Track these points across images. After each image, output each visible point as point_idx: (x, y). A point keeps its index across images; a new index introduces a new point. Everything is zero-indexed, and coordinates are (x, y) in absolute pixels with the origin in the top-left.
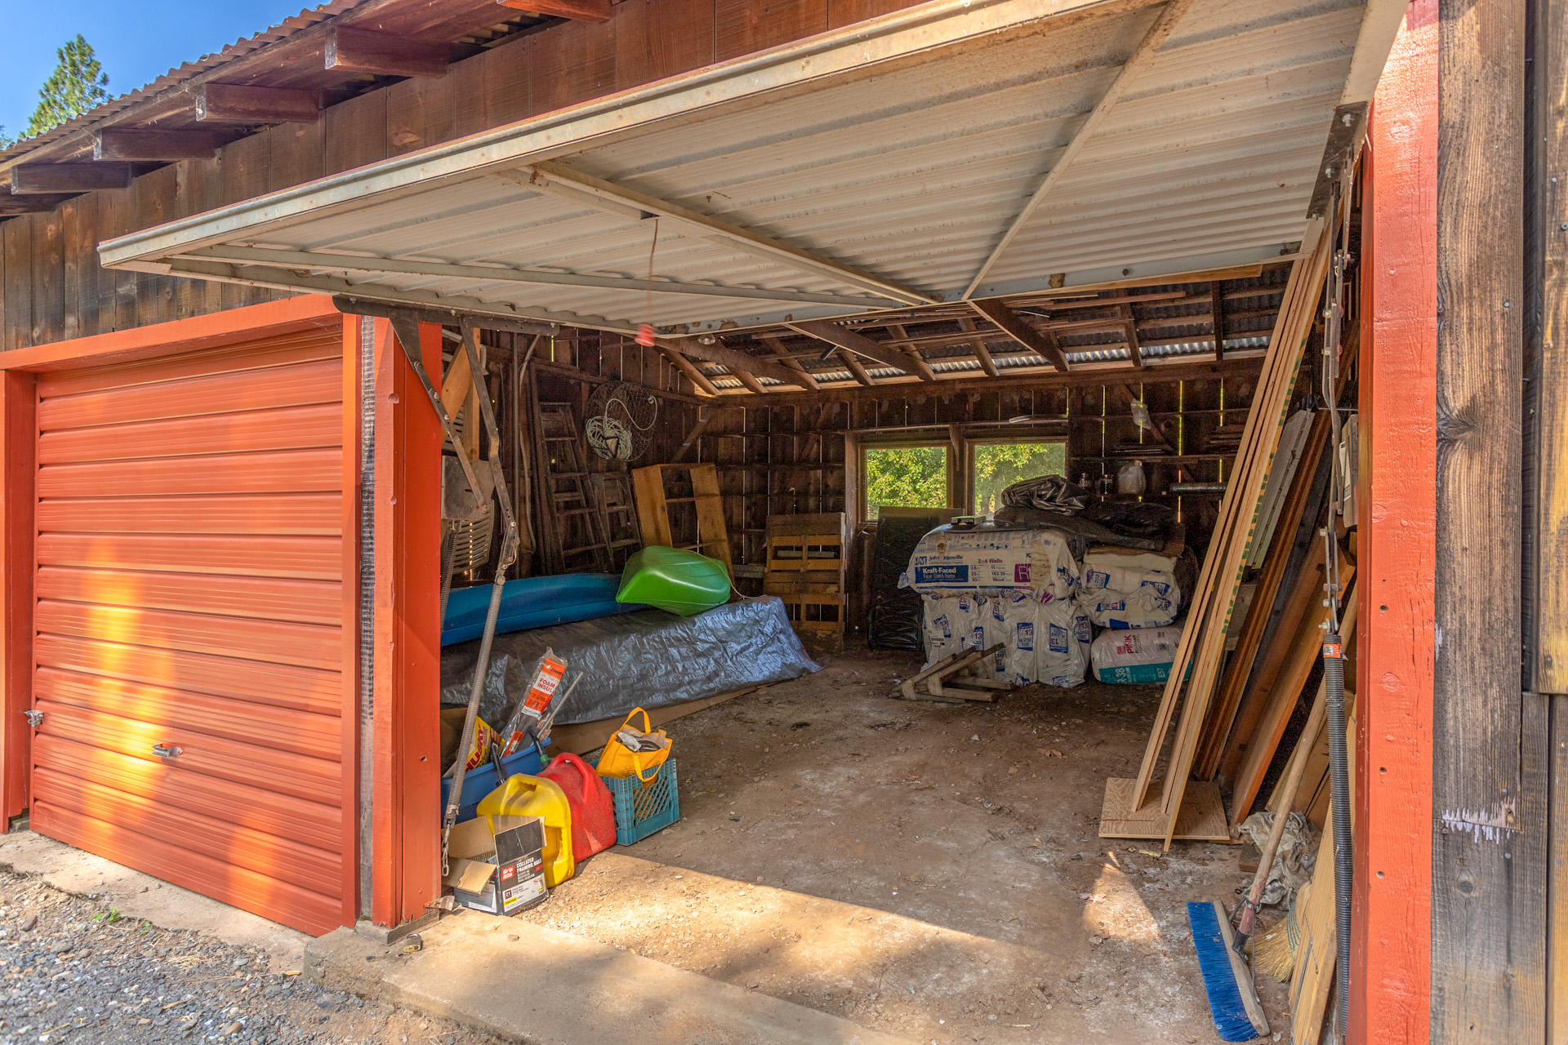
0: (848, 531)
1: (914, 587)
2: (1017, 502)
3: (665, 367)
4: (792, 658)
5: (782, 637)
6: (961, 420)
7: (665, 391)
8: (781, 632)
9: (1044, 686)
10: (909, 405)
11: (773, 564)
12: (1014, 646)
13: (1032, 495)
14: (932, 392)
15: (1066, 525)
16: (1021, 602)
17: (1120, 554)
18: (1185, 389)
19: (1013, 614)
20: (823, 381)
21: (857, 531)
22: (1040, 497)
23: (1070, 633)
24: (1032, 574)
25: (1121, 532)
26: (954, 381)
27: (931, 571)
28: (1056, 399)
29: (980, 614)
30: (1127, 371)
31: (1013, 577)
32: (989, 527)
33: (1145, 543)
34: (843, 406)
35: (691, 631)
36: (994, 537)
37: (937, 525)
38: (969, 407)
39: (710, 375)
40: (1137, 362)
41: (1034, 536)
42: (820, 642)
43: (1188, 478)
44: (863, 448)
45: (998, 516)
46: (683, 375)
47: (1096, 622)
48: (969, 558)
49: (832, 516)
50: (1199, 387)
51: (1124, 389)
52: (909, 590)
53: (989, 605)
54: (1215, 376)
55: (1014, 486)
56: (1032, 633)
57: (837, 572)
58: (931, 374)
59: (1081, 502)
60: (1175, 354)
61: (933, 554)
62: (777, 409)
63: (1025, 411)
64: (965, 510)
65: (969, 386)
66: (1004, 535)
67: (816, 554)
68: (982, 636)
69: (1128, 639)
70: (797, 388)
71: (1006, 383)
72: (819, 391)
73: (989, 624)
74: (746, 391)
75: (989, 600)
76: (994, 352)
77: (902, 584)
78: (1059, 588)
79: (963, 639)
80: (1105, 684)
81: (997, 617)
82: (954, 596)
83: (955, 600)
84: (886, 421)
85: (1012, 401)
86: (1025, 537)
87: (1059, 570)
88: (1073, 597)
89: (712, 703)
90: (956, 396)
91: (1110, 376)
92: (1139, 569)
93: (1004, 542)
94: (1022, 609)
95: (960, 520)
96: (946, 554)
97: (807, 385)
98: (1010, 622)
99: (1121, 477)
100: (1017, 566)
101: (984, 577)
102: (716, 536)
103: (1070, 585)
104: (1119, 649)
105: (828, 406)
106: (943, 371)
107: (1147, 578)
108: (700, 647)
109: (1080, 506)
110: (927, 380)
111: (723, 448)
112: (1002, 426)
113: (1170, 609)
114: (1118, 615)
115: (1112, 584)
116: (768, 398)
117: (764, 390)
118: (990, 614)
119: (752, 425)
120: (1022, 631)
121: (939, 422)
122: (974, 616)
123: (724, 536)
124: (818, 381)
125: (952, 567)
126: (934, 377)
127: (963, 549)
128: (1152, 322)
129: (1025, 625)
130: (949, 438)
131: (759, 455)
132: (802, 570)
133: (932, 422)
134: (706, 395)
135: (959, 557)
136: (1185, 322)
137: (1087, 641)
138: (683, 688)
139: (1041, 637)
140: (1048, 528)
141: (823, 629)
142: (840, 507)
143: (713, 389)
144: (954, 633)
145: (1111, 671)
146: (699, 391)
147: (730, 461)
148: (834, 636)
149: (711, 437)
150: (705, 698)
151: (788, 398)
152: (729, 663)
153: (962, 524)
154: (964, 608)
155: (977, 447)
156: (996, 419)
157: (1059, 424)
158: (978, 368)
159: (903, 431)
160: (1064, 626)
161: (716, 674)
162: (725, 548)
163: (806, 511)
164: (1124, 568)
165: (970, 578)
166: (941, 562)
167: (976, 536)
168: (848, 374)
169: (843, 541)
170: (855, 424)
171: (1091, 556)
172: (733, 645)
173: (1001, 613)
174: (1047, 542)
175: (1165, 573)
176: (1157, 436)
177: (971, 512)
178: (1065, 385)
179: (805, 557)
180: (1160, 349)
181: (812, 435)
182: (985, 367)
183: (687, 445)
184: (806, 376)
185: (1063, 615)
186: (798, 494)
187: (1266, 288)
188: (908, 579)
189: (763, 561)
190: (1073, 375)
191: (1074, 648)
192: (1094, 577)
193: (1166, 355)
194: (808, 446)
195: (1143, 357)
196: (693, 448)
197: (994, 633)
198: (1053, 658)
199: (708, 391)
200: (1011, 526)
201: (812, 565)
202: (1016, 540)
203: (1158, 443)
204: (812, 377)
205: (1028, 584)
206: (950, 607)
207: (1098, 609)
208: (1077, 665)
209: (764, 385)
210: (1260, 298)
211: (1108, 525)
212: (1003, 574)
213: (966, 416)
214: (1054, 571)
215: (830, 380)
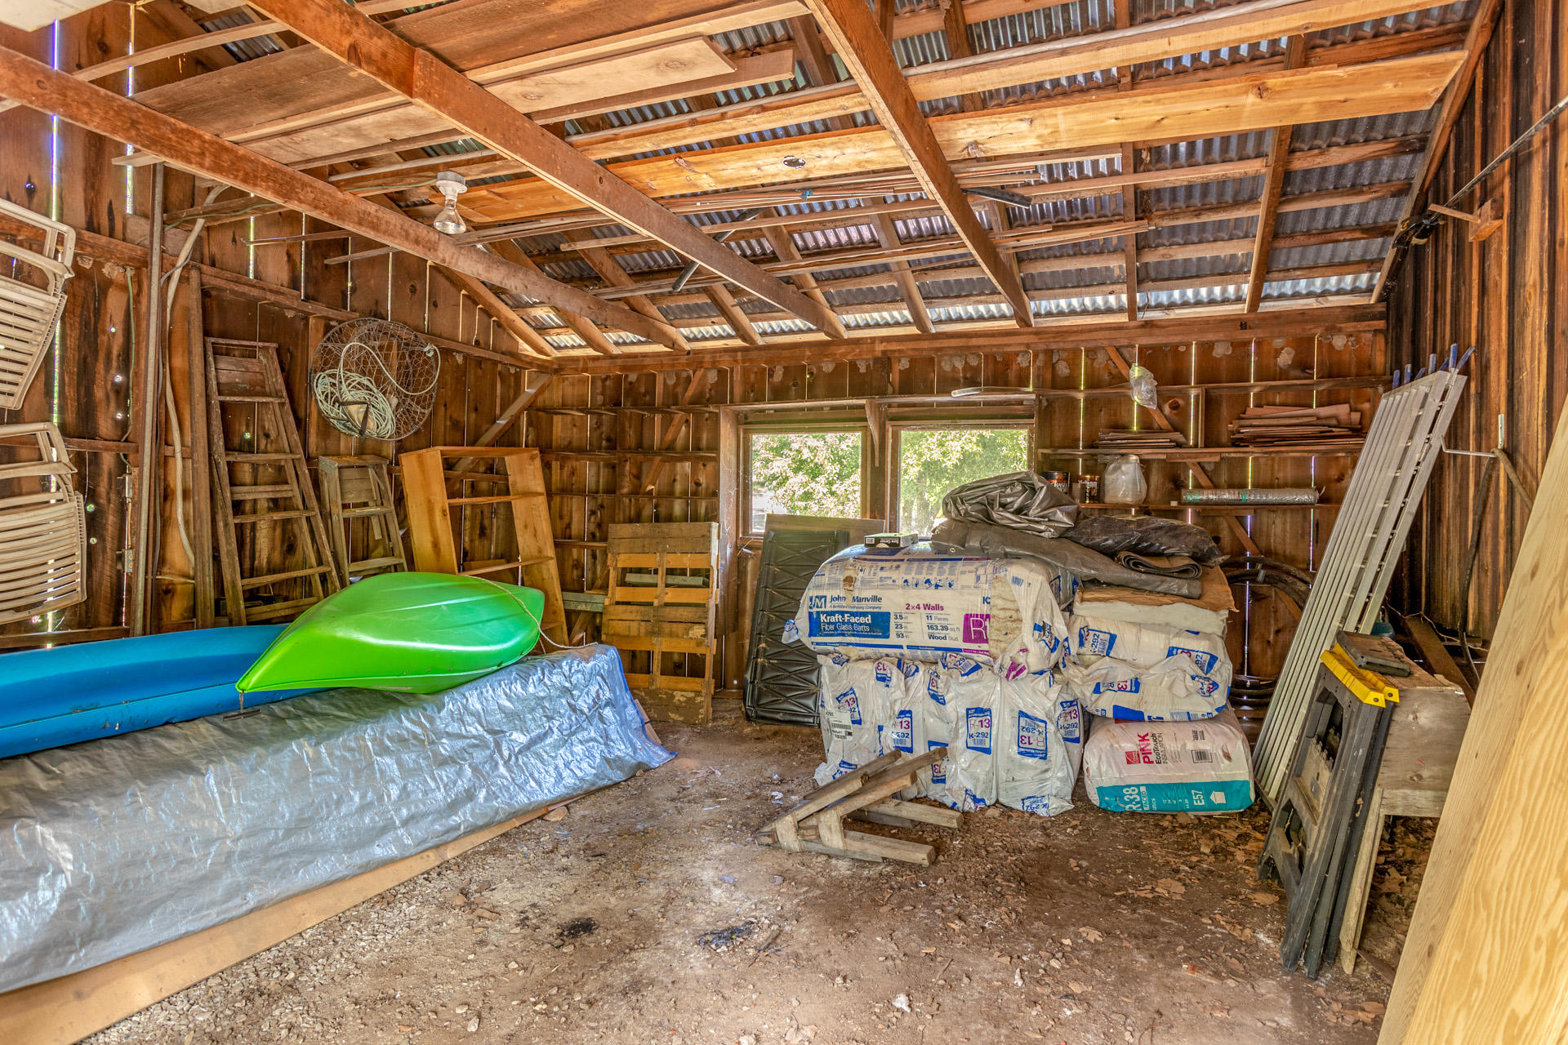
0: (722, 548)
1: (807, 641)
2: (967, 512)
3: (469, 312)
4: (621, 750)
5: (608, 712)
6: (883, 393)
7: (468, 343)
8: (608, 703)
9: (1007, 811)
10: (811, 374)
11: (620, 594)
12: (960, 744)
13: (991, 503)
14: (844, 355)
15: (1045, 553)
16: (973, 676)
17: (1133, 602)
18: (1198, 354)
19: (960, 693)
20: (696, 339)
21: (737, 548)
22: (1003, 506)
23: (1051, 728)
24: (992, 630)
25: (1135, 566)
26: (873, 340)
27: (833, 619)
28: (1015, 367)
29: (907, 689)
30: (1119, 328)
31: (960, 635)
32: (922, 552)
33: (1173, 584)
34: (721, 373)
35: (431, 720)
36: (930, 569)
37: (848, 544)
38: (895, 377)
39: (542, 329)
40: (1132, 317)
41: (995, 570)
42: (677, 708)
43: (1204, 481)
44: (746, 432)
45: (937, 537)
46: (498, 324)
47: (1091, 709)
48: (892, 601)
49: (700, 526)
50: (1220, 351)
51: (1113, 354)
52: (799, 647)
53: (921, 678)
54: (1245, 335)
55: (963, 488)
56: (990, 726)
57: (702, 606)
58: (842, 329)
59: (1068, 514)
60: (1185, 304)
61: (836, 593)
62: (633, 377)
63: (971, 382)
64: (886, 523)
65: (894, 346)
66: (947, 566)
67: (679, 580)
68: (910, 725)
69: (1143, 739)
70: (660, 348)
71: (945, 343)
72: (689, 353)
73: (923, 707)
74: (591, 352)
75: (922, 668)
76: (928, 298)
77: (788, 638)
78: (1036, 655)
79: (880, 728)
80: (1105, 811)
81: (935, 697)
82: (868, 658)
83: (869, 666)
84: (779, 394)
85: (954, 368)
86: (981, 571)
87: (1037, 627)
88: (1056, 668)
89: (450, 853)
90: (876, 360)
91: (1095, 335)
92: (1164, 628)
93: (946, 577)
94: (974, 686)
95: (878, 540)
96: (856, 594)
97: (673, 344)
98: (955, 707)
99: (1109, 478)
100: (967, 617)
101: (915, 631)
102: (540, 551)
103: (1053, 650)
104: (1129, 755)
105: (700, 373)
106: (858, 327)
107: (1176, 642)
108: (445, 747)
109: (1067, 522)
110: (837, 340)
111: (560, 429)
112: (940, 404)
113: (1216, 694)
114: (1128, 701)
115: (1118, 651)
116: (619, 362)
117: (616, 351)
118: (923, 691)
119: (600, 398)
120: (974, 721)
121: (853, 395)
122: (899, 694)
123: (550, 552)
124: (688, 339)
125: (864, 614)
126: (846, 335)
127: (883, 587)
128: (1162, 251)
129: (979, 711)
130: (865, 420)
131: (608, 440)
132: (656, 603)
133: (842, 396)
134: (535, 355)
135: (876, 599)
136: (1207, 251)
137: (1077, 740)
138: (390, 836)
139: (1004, 732)
140: (1018, 557)
141: (683, 689)
142: (712, 515)
143: (548, 348)
144: (866, 718)
145: (1117, 791)
146: (525, 349)
147: (569, 447)
148: (699, 699)
149: (540, 413)
150: (437, 847)
151: (648, 361)
152: (502, 770)
153: (882, 545)
154: (883, 679)
155: (904, 434)
156: (930, 392)
157: (1020, 402)
158: (907, 323)
159: (802, 409)
160: (1041, 715)
161: (470, 796)
162: (551, 569)
163: (670, 519)
164: (1139, 626)
165: (893, 631)
166: (848, 605)
167: (903, 566)
168: (728, 329)
169: (714, 563)
170: (737, 397)
171: (1087, 604)
172: (516, 735)
173: (941, 691)
174: (1017, 581)
175: (1208, 636)
176: (1160, 421)
177: (893, 527)
178: (1028, 345)
179: (661, 584)
180: (1163, 297)
181: (679, 416)
182: (918, 320)
183: (502, 422)
184: (670, 330)
185: (1041, 698)
186: (660, 495)
187: (1342, 194)
188: (797, 631)
189: (604, 587)
190: (1038, 333)
191: (1057, 751)
192: (1090, 638)
193: (1172, 306)
194: (672, 430)
195: (1140, 309)
196: (514, 425)
197: (931, 723)
198: (1022, 766)
199: (540, 351)
200: (958, 552)
201: (671, 596)
202: (965, 574)
203: (1161, 430)
204: (681, 333)
205: (984, 647)
206: (861, 676)
207: (1097, 690)
208: (1061, 779)
209: (617, 344)
210: (1330, 210)
211: (1111, 554)
212: (945, 628)
213: (890, 389)
214: (1027, 627)
215: (704, 339)
